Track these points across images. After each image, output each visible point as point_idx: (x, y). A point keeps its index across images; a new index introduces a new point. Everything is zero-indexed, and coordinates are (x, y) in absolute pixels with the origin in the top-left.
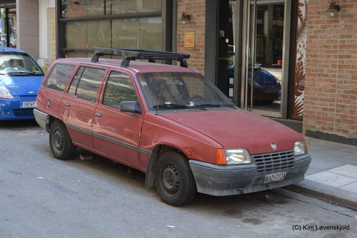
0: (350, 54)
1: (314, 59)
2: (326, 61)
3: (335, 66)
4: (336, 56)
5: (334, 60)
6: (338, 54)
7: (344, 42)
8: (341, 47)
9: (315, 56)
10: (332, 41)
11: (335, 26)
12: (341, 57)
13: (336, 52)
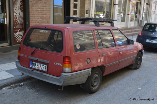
0: (46, 13)
1: (33, 15)
2: (38, 17)
3: (41, 18)
4: (41, 14)
5: (41, 16)
6: (42, 13)
7: (44, 9)
8: (43, 11)
9: (34, 14)
10: (40, 8)
11: (41, 2)
12: (43, 14)
13: (41, 12)
